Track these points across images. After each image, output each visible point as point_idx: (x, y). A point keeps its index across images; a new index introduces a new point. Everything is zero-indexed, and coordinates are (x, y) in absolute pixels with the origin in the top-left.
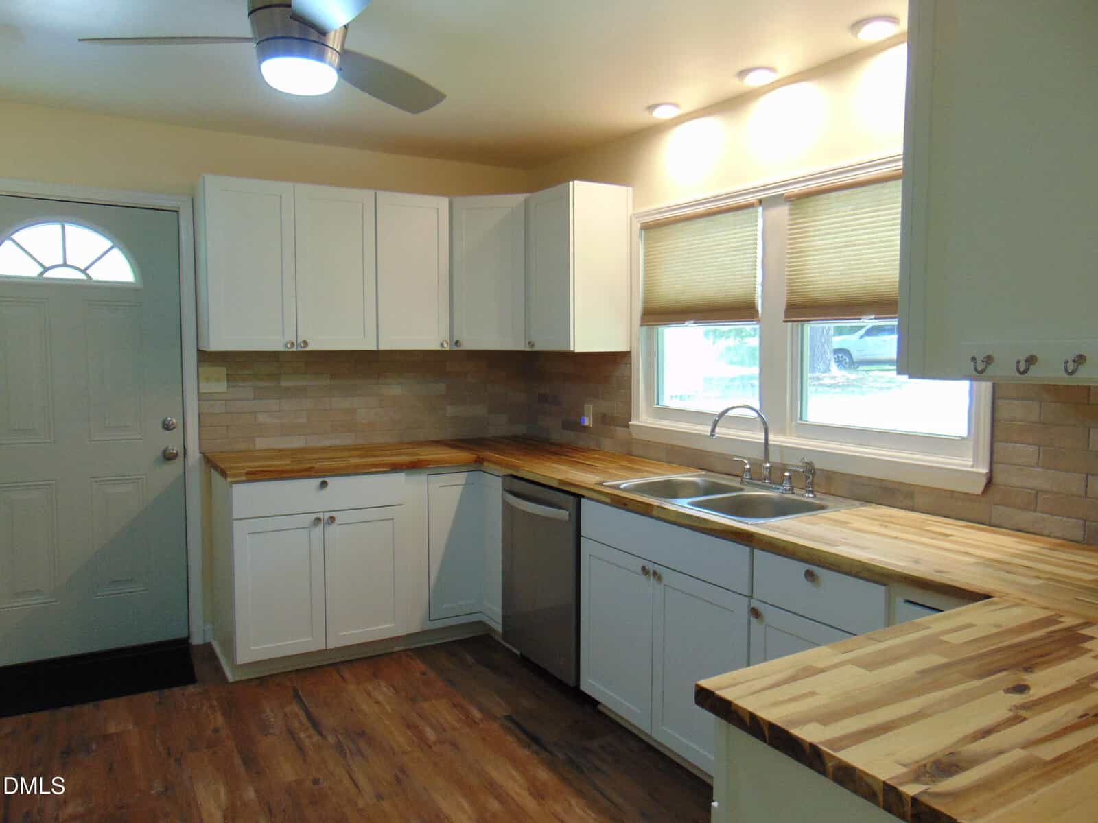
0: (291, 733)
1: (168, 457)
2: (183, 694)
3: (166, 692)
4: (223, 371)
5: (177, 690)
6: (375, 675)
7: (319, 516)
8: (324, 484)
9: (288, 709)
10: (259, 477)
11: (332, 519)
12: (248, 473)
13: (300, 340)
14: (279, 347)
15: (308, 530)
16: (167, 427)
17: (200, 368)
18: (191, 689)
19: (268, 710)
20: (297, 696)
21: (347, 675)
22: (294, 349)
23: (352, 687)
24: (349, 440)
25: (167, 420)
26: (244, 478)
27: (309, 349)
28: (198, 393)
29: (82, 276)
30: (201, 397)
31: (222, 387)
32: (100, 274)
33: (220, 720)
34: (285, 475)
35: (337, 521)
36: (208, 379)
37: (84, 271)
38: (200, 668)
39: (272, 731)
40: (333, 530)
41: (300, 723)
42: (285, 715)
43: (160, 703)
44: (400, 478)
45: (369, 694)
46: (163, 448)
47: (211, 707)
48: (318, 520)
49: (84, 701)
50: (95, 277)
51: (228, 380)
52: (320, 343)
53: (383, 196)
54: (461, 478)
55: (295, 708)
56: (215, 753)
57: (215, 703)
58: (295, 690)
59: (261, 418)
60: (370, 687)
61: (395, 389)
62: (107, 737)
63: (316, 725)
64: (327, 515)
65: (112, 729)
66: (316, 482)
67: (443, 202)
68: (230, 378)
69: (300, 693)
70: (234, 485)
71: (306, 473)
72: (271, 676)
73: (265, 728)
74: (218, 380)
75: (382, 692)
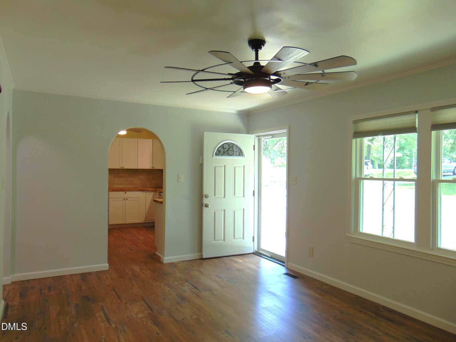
8: (126, 193)
10: (114, 191)
11: (127, 199)
13: (122, 166)
15: (122, 201)
22: (121, 168)
24: (132, 186)
26: (111, 191)
27: (124, 168)
34: (118, 191)
35: (128, 200)
40: (126, 201)
44: (140, 192)
48: (124, 199)
52: (126, 167)
53: (139, 140)
54: (153, 193)
59: (115, 182)
61: (142, 177)
64: (126, 198)
66: (124, 192)
67: (151, 140)
70: (109, 192)
71: (122, 191)
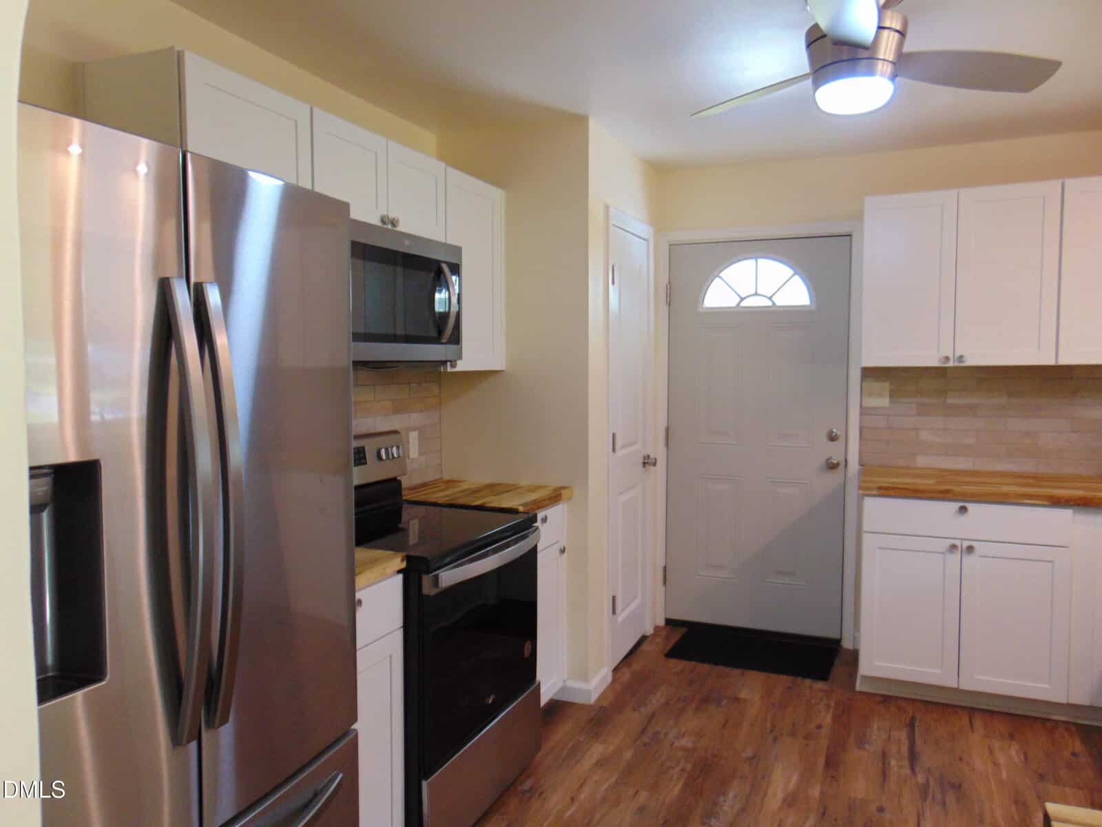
0: (884, 755)
1: (832, 466)
2: (811, 687)
3: (799, 680)
4: (886, 386)
5: (808, 682)
6: (1012, 737)
7: (956, 544)
8: (963, 510)
9: (895, 734)
10: (891, 492)
11: (971, 548)
12: (880, 488)
13: (958, 354)
14: (934, 363)
15: (943, 555)
16: (832, 438)
17: (864, 384)
18: (820, 685)
19: (875, 726)
20: (911, 726)
21: (978, 723)
22: (951, 364)
23: (976, 737)
25: (833, 432)
26: (875, 492)
27: (965, 364)
28: (861, 407)
29: (770, 304)
30: (864, 411)
31: (884, 402)
32: (783, 300)
33: (827, 719)
34: (919, 495)
35: (979, 552)
36: (870, 394)
37: (770, 298)
38: (838, 670)
39: (867, 746)
40: (969, 560)
41: (899, 751)
42: (889, 737)
43: (789, 688)
45: (991, 751)
46: (827, 457)
47: (828, 706)
48: (954, 547)
49: (737, 666)
50: (778, 303)
51: (891, 396)
52: (977, 358)
53: (1072, 185)
55: (903, 735)
56: (807, 745)
57: (833, 704)
58: (913, 718)
59: (924, 435)
60: (997, 745)
62: (737, 699)
63: (913, 757)
64: (966, 544)
65: (742, 695)
66: (955, 506)
68: (893, 394)
69: (916, 724)
70: (866, 498)
71: (944, 495)
72: (897, 698)
73: (862, 742)
74: (880, 395)
75: (1009, 755)
